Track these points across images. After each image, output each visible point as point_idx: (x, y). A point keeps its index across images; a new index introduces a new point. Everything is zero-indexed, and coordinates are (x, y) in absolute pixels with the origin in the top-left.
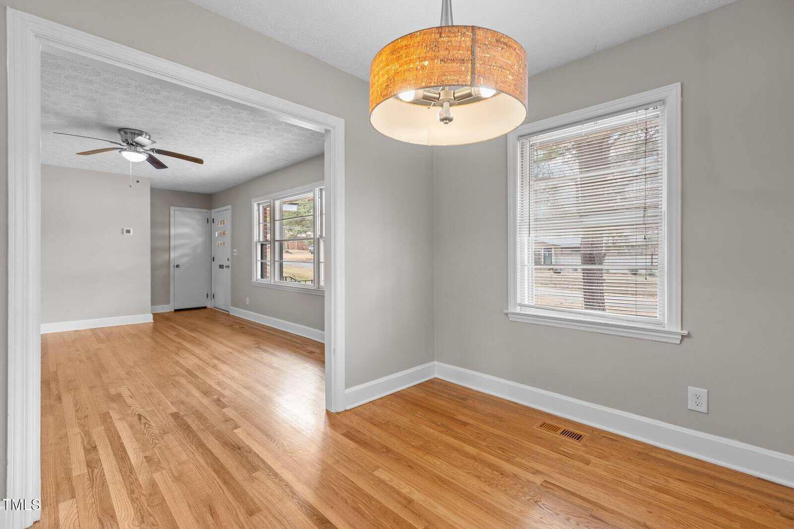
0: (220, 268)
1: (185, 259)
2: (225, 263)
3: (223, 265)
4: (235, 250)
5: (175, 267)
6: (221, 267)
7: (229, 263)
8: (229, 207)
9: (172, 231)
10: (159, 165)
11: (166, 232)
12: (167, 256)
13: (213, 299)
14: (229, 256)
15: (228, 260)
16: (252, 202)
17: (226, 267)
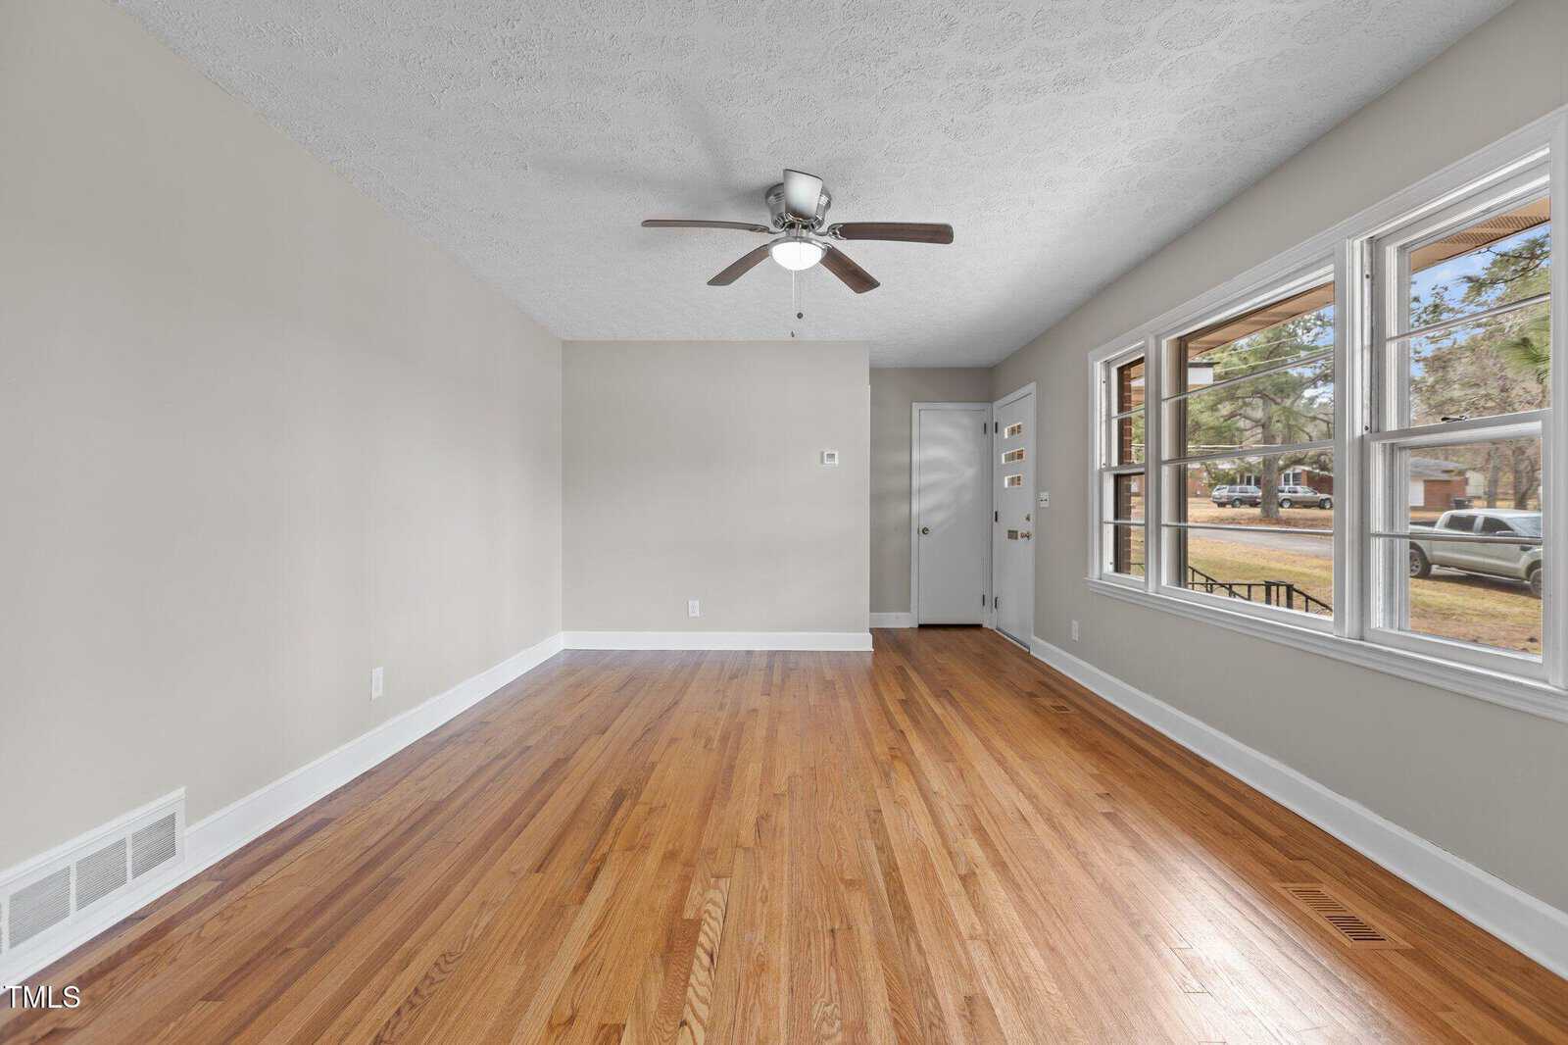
0: (1010, 537)
1: (938, 517)
2: (1022, 527)
3: (1016, 532)
4: (1044, 495)
5: (921, 533)
6: (1013, 535)
7: (1028, 527)
8: (1032, 387)
9: (916, 456)
10: (860, 280)
11: (903, 458)
12: (905, 509)
13: (995, 610)
14: (1031, 511)
15: (1028, 519)
16: (1090, 359)
17: (1022, 537)
